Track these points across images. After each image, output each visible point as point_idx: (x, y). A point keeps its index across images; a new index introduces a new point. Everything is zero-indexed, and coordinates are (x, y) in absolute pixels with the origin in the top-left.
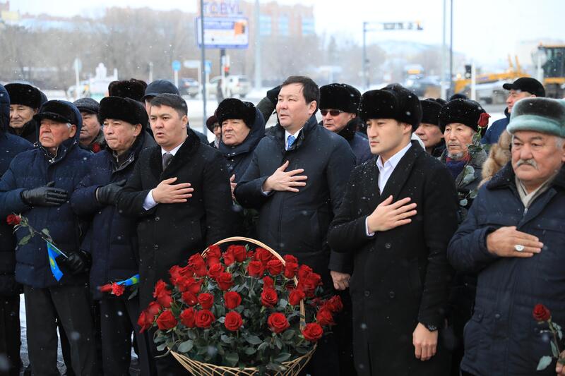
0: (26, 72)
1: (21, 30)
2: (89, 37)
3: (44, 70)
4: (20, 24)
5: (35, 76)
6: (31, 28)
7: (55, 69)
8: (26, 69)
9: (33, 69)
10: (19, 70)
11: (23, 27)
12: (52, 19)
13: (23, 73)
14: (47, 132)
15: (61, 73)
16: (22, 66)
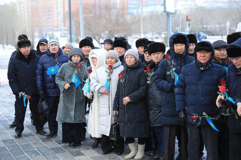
0: (205, 27)
1: (204, 8)
2: (235, 10)
3: (213, 26)
4: (204, 6)
5: (208, 29)
6: (208, 7)
7: (218, 26)
8: (205, 26)
9: (208, 26)
10: (201, 26)
11: (205, 7)
12: (218, 2)
13: (203, 28)
14: (204, 56)
15: (220, 27)
16: (203, 25)
